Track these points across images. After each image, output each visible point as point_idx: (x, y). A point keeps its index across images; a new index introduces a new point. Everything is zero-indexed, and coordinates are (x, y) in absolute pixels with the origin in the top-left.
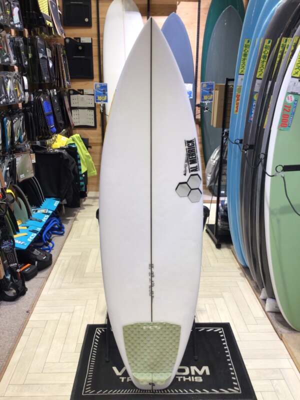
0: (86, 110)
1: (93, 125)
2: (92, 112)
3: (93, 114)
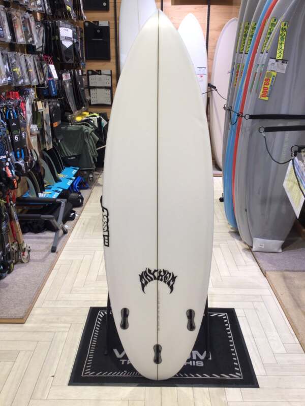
0: (103, 90)
1: (110, 103)
3: (110, 94)
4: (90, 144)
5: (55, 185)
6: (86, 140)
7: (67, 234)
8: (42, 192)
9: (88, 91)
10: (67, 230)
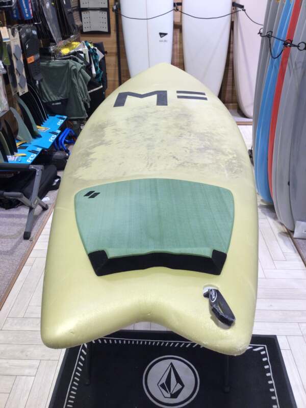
0: (99, 11)
1: (106, 30)
2: (105, 14)
3: (106, 17)
4: (80, 84)
5: (32, 142)
6: (73, 79)
7: (48, 211)
8: (12, 154)
9: (78, 14)
10: (47, 205)
